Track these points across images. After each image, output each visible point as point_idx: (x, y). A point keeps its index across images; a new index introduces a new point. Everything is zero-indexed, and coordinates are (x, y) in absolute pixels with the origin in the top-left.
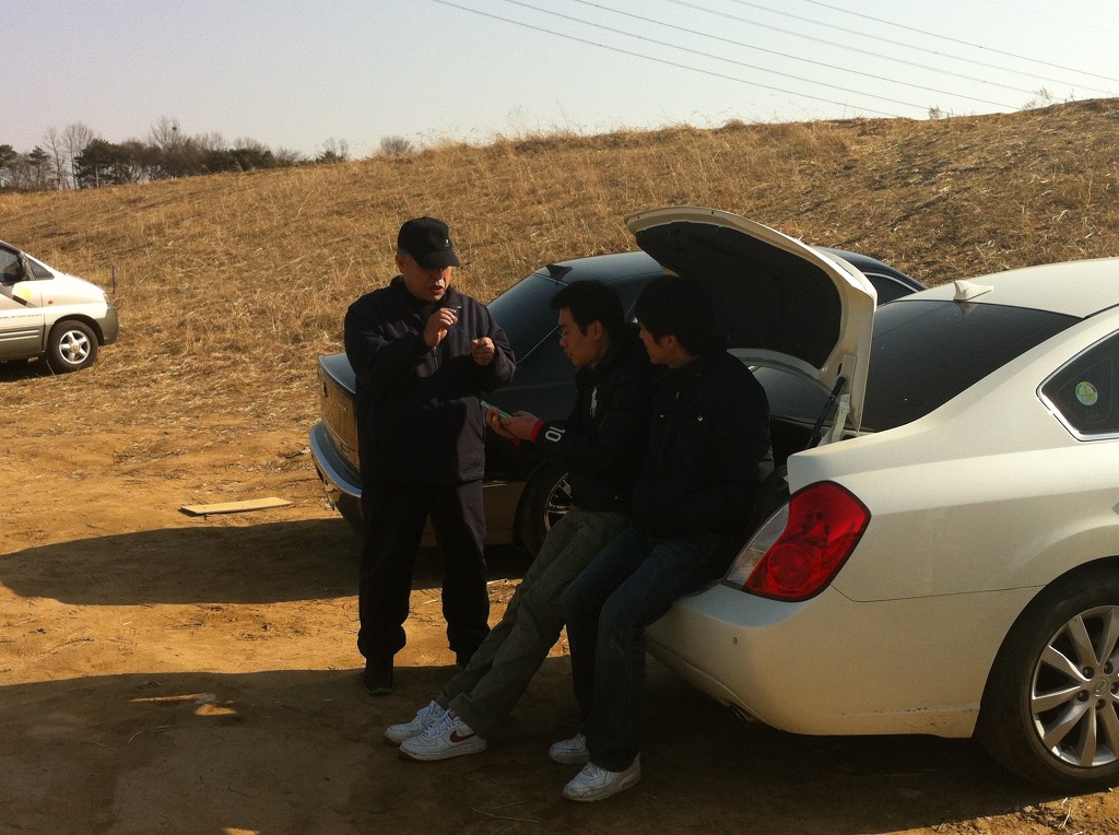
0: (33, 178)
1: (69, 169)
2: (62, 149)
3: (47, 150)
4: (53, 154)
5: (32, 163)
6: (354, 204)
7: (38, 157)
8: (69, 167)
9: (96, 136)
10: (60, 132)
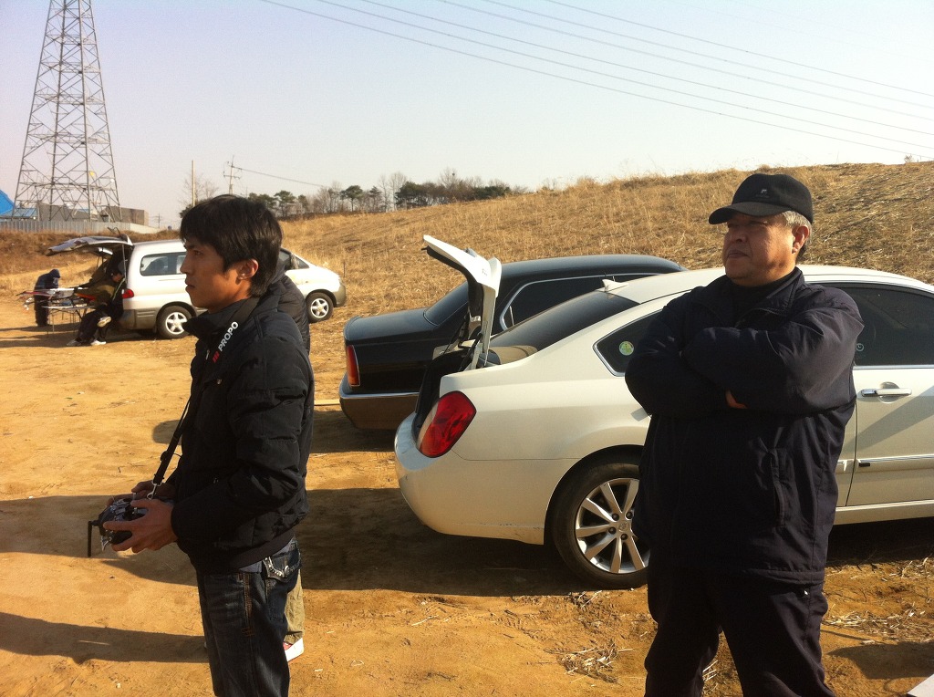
0: (371, 205)
1: (392, 200)
2: (388, 187)
3: (380, 189)
4: (383, 191)
5: (371, 196)
6: (513, 223)
7: (375, 193)
8: (392, 199)
9: (408, 180)
10: (388, 179)
